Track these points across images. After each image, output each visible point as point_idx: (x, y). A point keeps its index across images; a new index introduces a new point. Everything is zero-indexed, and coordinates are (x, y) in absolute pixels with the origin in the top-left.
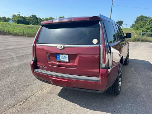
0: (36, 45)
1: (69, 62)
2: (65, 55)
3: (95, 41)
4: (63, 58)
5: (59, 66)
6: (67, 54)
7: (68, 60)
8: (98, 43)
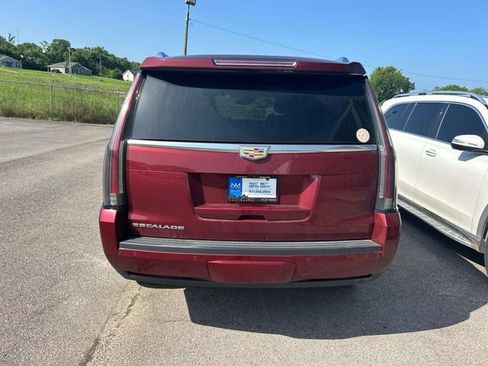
0: (126, 145)
1: (278, 201)
2: (263, 180)
3: (363, 135)
4: (254, 189)
5: (242, 218)
6: (272, 177)
7: (275, 196)
8: (372, 140)
